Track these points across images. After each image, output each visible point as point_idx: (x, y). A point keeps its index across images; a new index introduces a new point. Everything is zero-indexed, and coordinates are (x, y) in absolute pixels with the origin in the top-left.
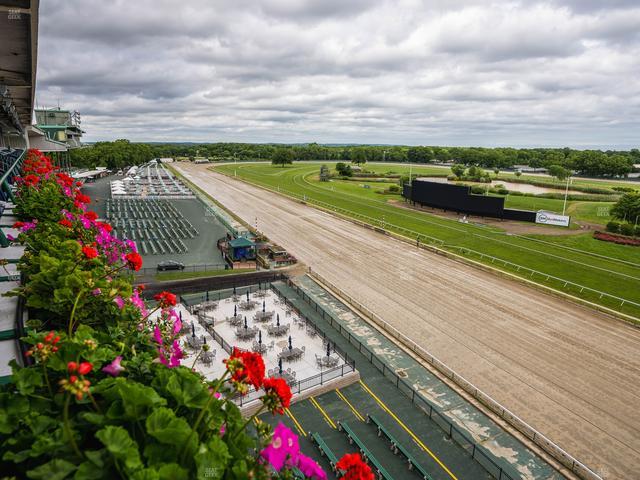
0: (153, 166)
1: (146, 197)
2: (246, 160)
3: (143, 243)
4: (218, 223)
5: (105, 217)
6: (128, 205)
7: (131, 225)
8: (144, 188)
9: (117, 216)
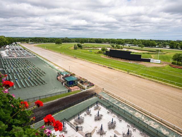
0: (14, 45)
1: (17, 57)
2: (46, 43)
3: (25, 80)
4: (50, 67)
5: (3, 68)
6: (11, 61)
7: (16, 71)
8: (14, 54)
9: (8, 67)
